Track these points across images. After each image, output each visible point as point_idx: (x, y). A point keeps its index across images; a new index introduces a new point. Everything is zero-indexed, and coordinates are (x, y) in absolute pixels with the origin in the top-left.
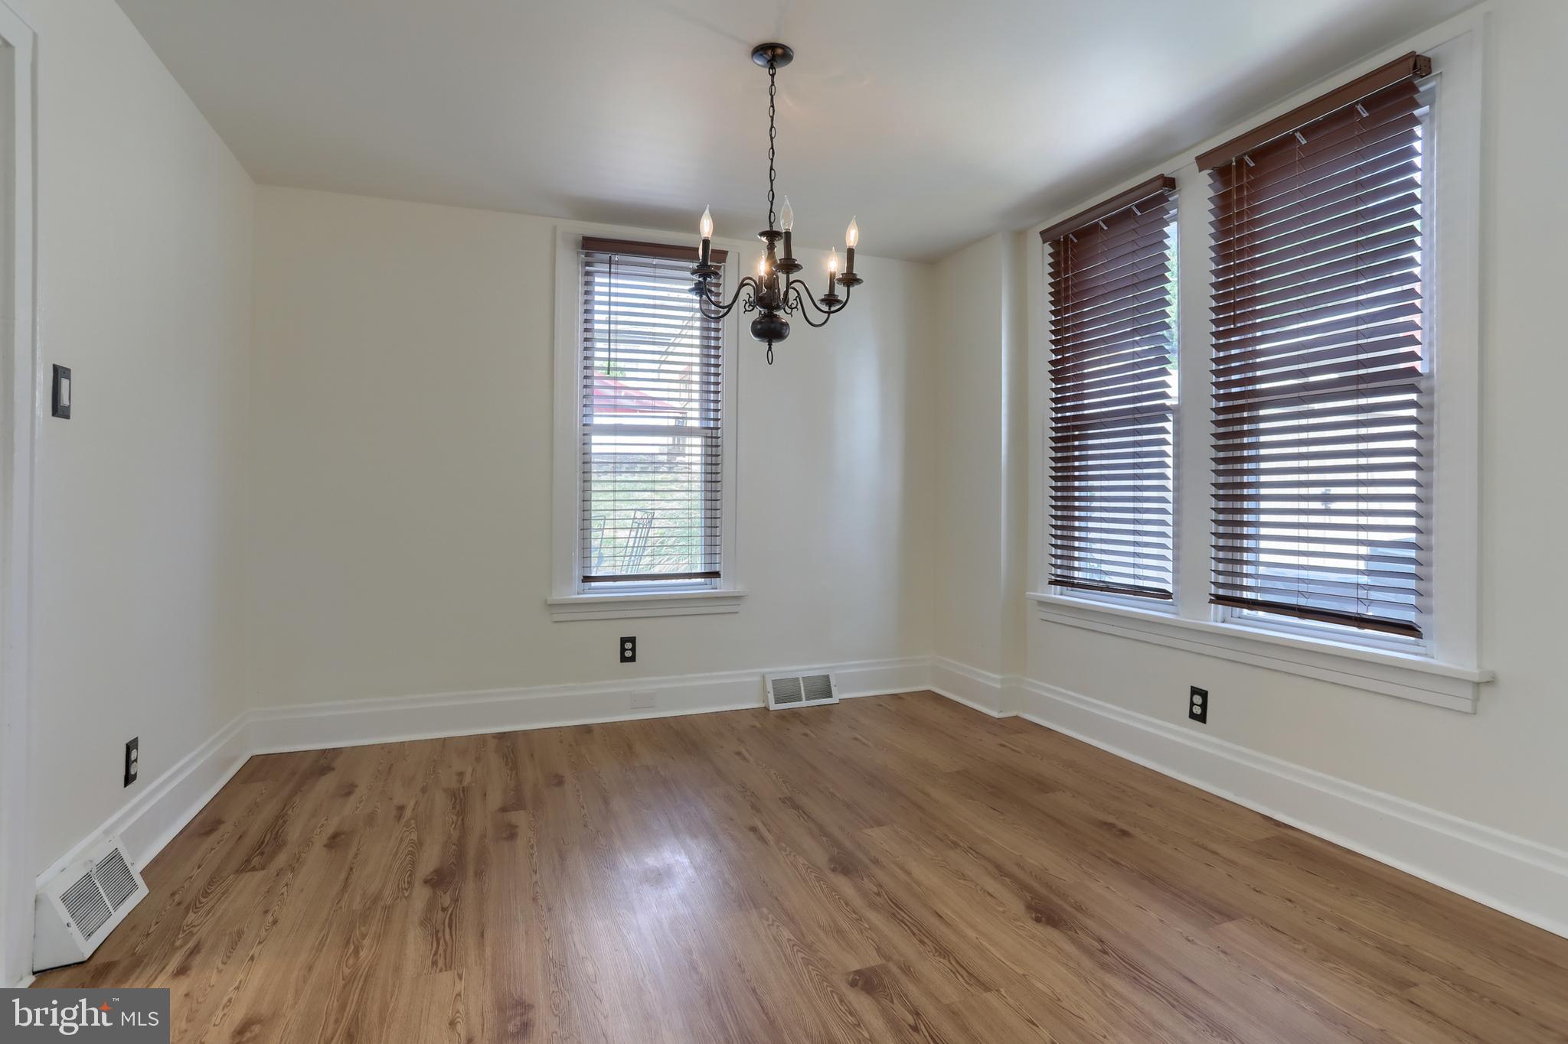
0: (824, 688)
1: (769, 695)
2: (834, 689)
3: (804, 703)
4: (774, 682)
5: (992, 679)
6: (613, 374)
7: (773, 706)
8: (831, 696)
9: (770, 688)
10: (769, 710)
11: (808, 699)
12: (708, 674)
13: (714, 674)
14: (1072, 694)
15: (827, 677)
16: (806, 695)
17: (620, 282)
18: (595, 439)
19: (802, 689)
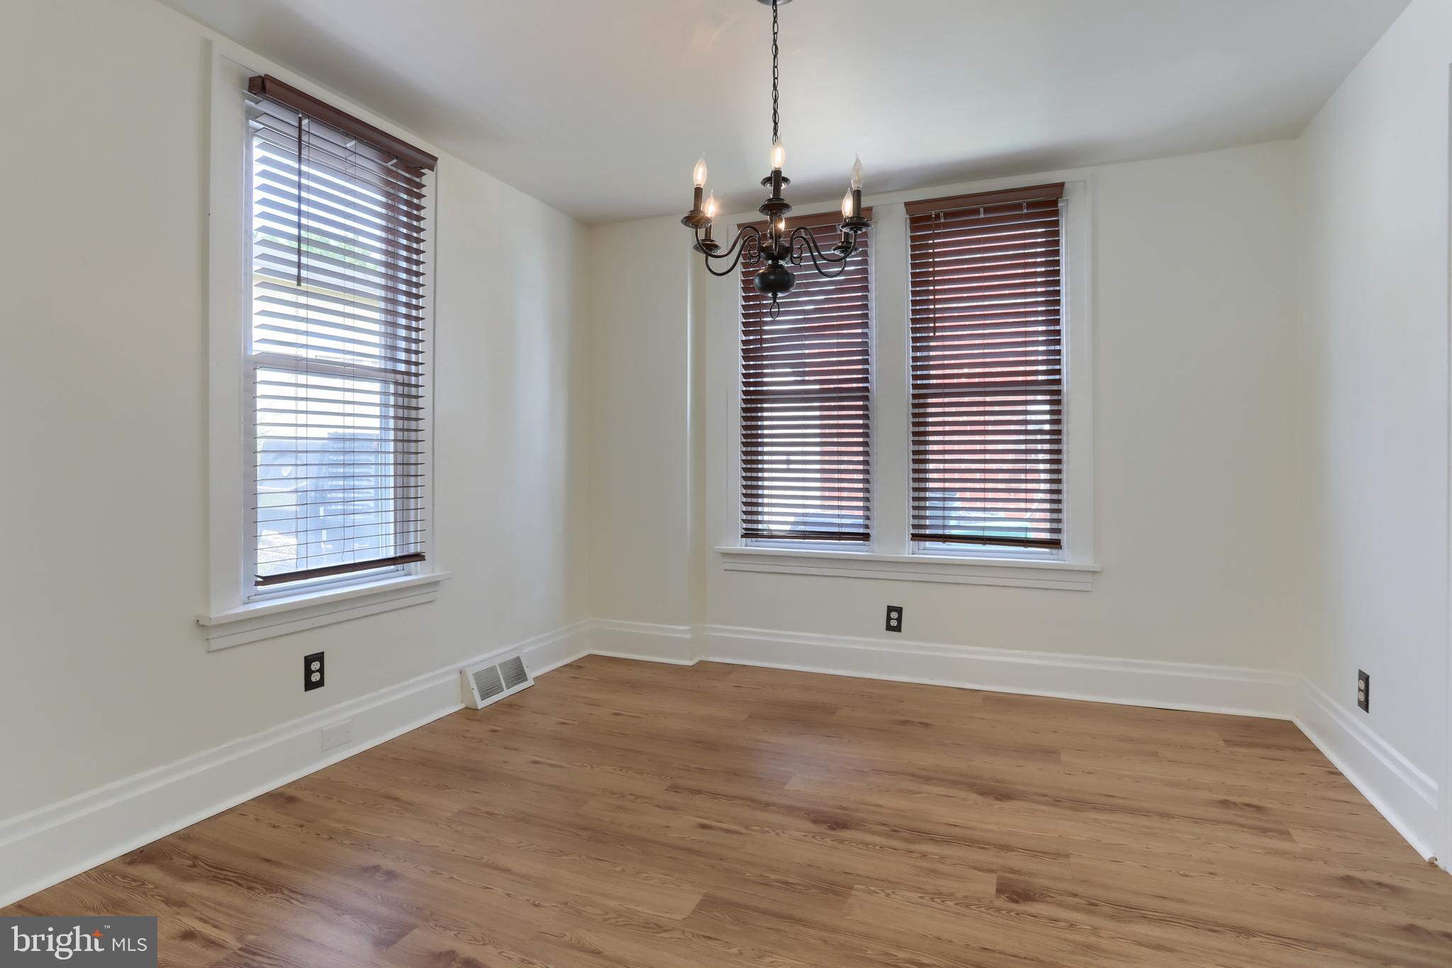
0: (517, 672)
1: (473, 691)
2: (527, 670)
3: (506, 693)
4: (477, 676)
5: (681, 631)
6: (304, 286)
7: (481, 704)
8: (526, 679)
9: (473, 684)
10: (477, 710)
11: (508, 687)
12: (406, 683)
13: (412, 681)
14: (763, 631)
15: (518, 658)
16: (505, 681)
17: (312, 171)
18: (262, 375)
19: (502, 678)
